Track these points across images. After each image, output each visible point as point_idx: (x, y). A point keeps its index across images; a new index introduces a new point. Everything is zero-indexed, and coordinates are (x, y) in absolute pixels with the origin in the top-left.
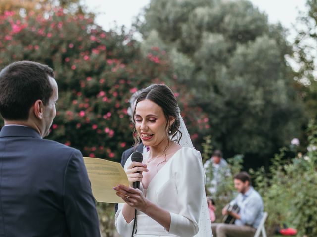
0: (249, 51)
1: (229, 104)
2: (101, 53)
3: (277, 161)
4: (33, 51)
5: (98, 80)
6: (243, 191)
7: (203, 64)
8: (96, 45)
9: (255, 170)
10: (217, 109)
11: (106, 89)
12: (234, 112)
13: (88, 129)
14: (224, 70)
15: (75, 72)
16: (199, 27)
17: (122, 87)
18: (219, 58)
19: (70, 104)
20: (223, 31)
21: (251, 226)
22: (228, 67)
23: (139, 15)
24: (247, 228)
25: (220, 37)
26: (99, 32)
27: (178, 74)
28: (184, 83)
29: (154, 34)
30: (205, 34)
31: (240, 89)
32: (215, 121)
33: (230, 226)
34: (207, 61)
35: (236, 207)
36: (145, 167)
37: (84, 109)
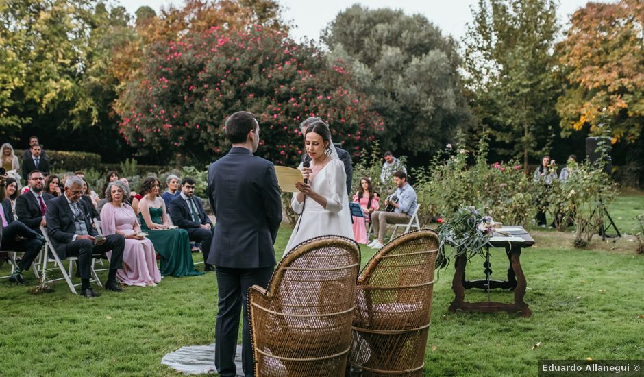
0: (423, 63)
1: (403, 109)
2: (293, 64)
3: (435, 161)
4: (235, 62)
5: (290, 87)
6: (401, 186)
7: (382, 73)
8: (288, 57)
9: (417, 169)
10: (393, 112)
11: (296, 95)
12: (409, 116)
13: (280, 130)
14: (401, 78)
15: (270, 80)
16: (380, 41)
17: (309, 94)
18: (397, 68)
19: (264, 109)
20: (400, 45)
21: (407, 213)
22: (403, 76)
23: (327, 28)
24: (404, 216)
25: (398, 50)
26: (292, 45)
27: (360, 82)
28: (365, 90)
29: (339, 46)
30: (384, 47)
31: (414, 96)
32: (391, 123)
33: (390, 214)
34: (386, 71)
35: (395, 198)
36: (311, 170)
37: (277, 113)
